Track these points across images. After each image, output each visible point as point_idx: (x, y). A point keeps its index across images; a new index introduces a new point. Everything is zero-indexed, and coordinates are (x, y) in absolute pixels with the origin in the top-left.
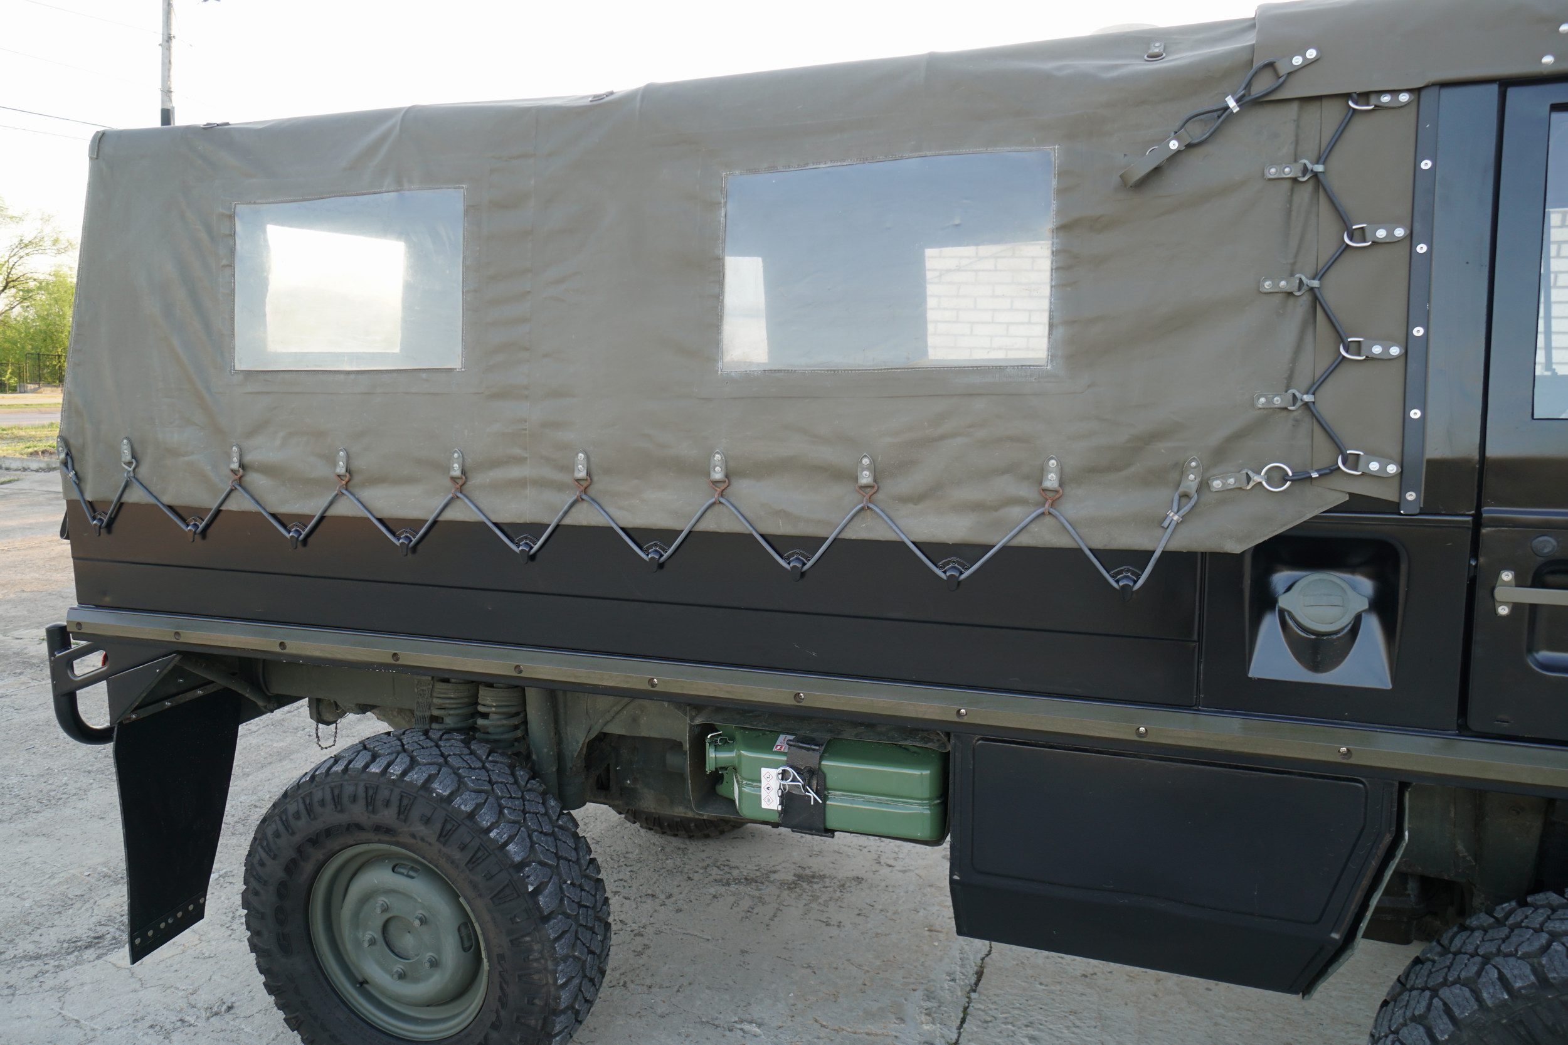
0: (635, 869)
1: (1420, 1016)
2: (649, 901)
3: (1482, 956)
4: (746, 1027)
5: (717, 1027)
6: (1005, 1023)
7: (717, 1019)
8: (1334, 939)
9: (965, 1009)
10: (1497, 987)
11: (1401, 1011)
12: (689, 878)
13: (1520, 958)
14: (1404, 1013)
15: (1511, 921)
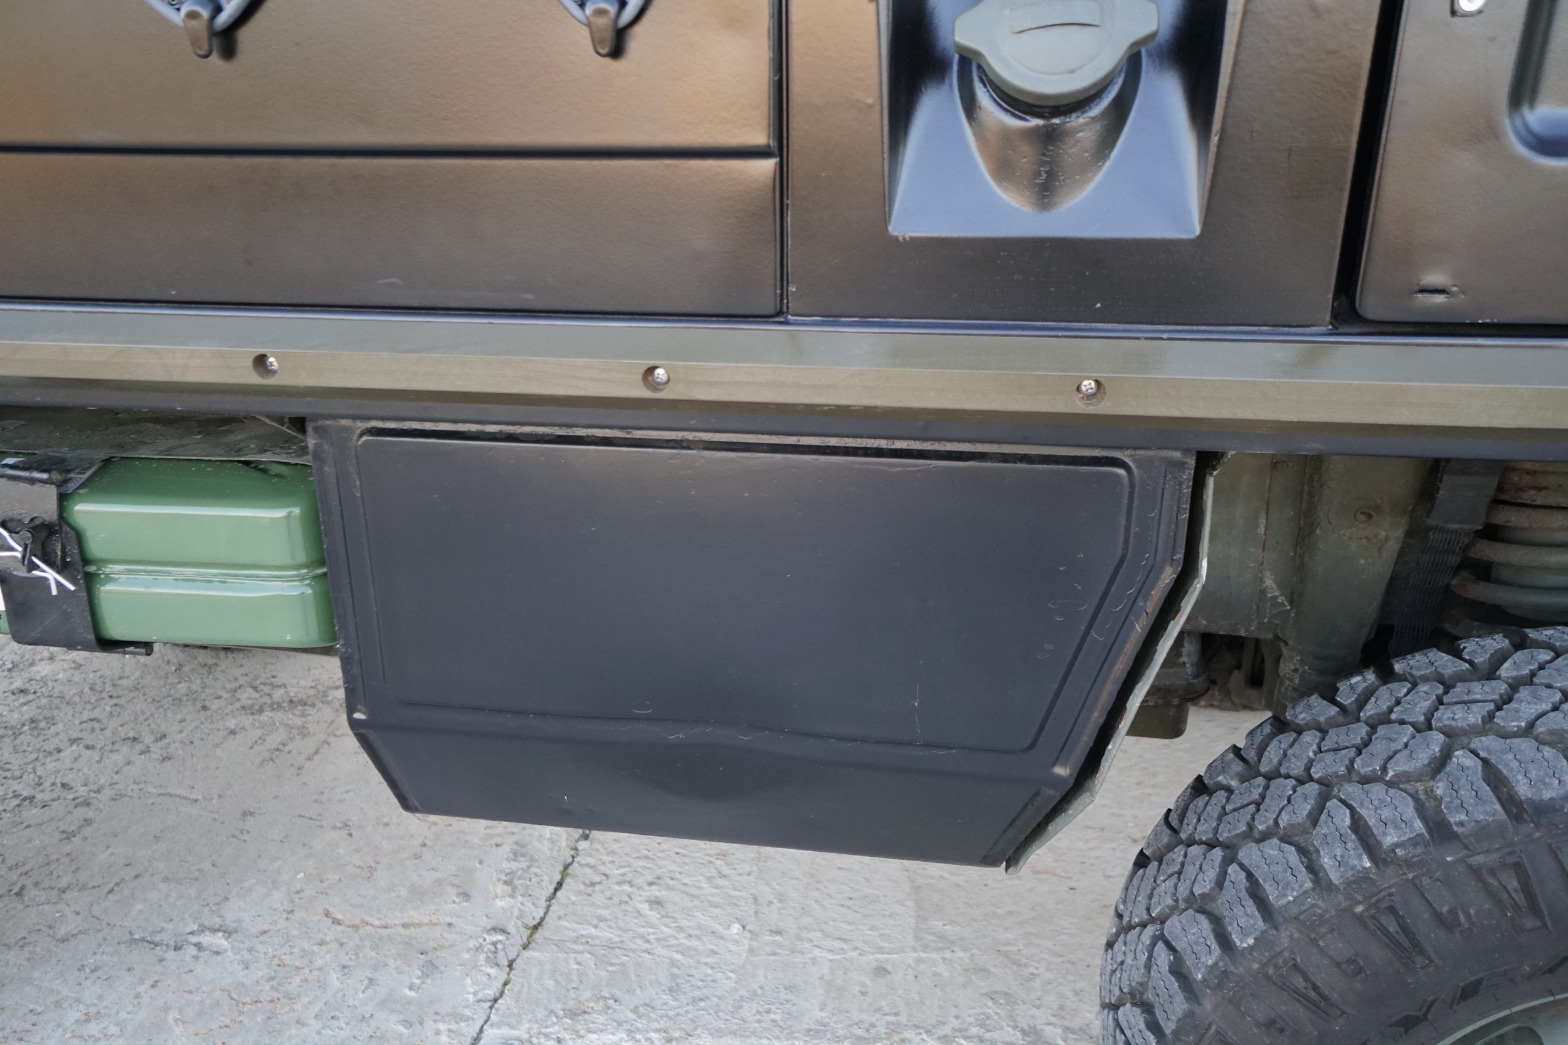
0: (123, 701)
1: (1203, 896)
2: (125, 749)
3: (1319, 782)
4: (207, 939)
5: (156, 945)
6: (619, 883)
7: (162, 930)
8: (1059, 777)
9: (566, 867)
10: (1349, 845)
11: (1170, 883)
12: (204, 708)
13: (1391, 784)
14: (1176, 887)
15: (1370, 710)
